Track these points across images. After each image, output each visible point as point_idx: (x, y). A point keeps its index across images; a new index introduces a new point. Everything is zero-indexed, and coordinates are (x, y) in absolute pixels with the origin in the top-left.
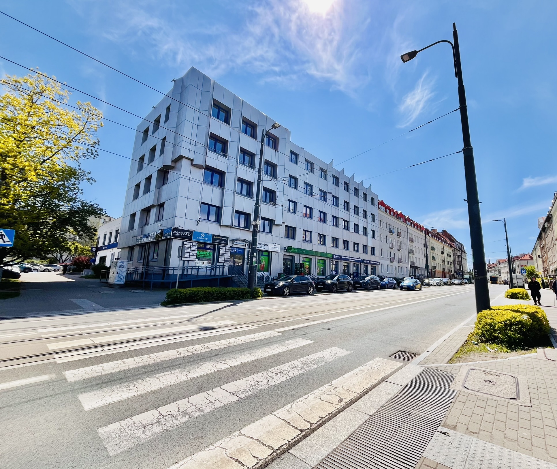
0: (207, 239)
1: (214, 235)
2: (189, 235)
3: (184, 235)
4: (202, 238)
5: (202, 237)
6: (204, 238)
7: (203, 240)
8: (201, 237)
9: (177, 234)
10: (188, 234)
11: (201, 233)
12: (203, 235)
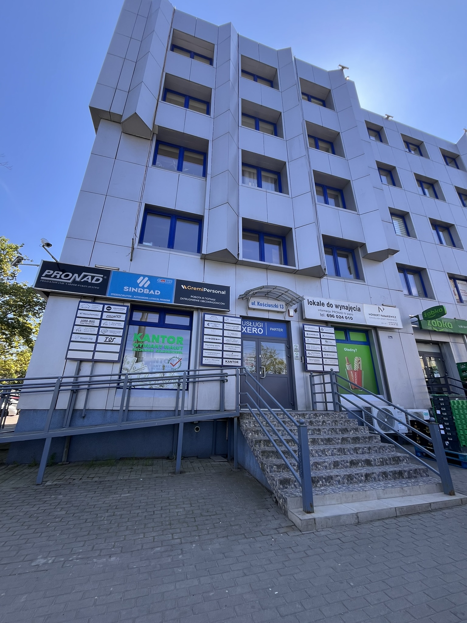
0: (158, 292)
1: (179, 282)
2: (97, 280)
3: (80, 283)
4: (139, 291)
5: (143, 287)
6: (146, 291)
7: (143, 294)
8: (137, 286)
9: (55, 277)
10: (93, 277)
11: (139, 276)
12: (143, 282)
